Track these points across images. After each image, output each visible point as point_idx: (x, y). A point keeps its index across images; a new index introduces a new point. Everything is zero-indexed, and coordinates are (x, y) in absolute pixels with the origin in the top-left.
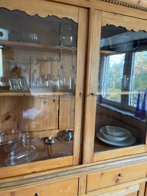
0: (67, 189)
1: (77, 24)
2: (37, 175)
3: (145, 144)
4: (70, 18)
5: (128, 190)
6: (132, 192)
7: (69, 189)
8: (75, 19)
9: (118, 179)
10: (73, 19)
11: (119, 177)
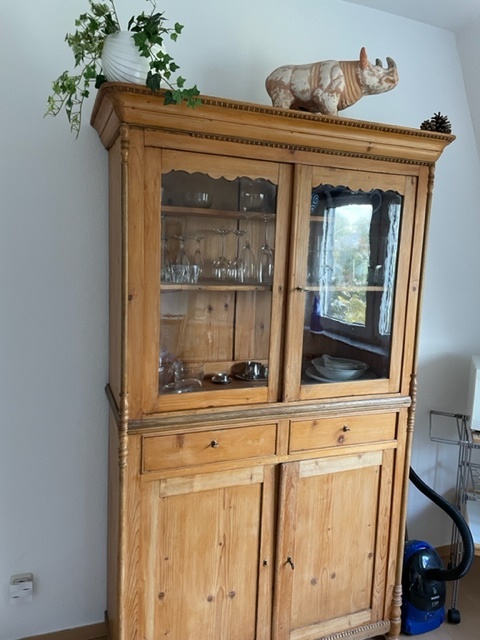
0: (258, 440)
1: (277, 186)
2: (216, 410)
3: (388, 378)
4: (266, 178)
5: (361, 460)
6: (368, 465)
7: (262, 440)
8: (274, 180)
9: (342, 437)
10: (271, 180)
11: (343, 433)
